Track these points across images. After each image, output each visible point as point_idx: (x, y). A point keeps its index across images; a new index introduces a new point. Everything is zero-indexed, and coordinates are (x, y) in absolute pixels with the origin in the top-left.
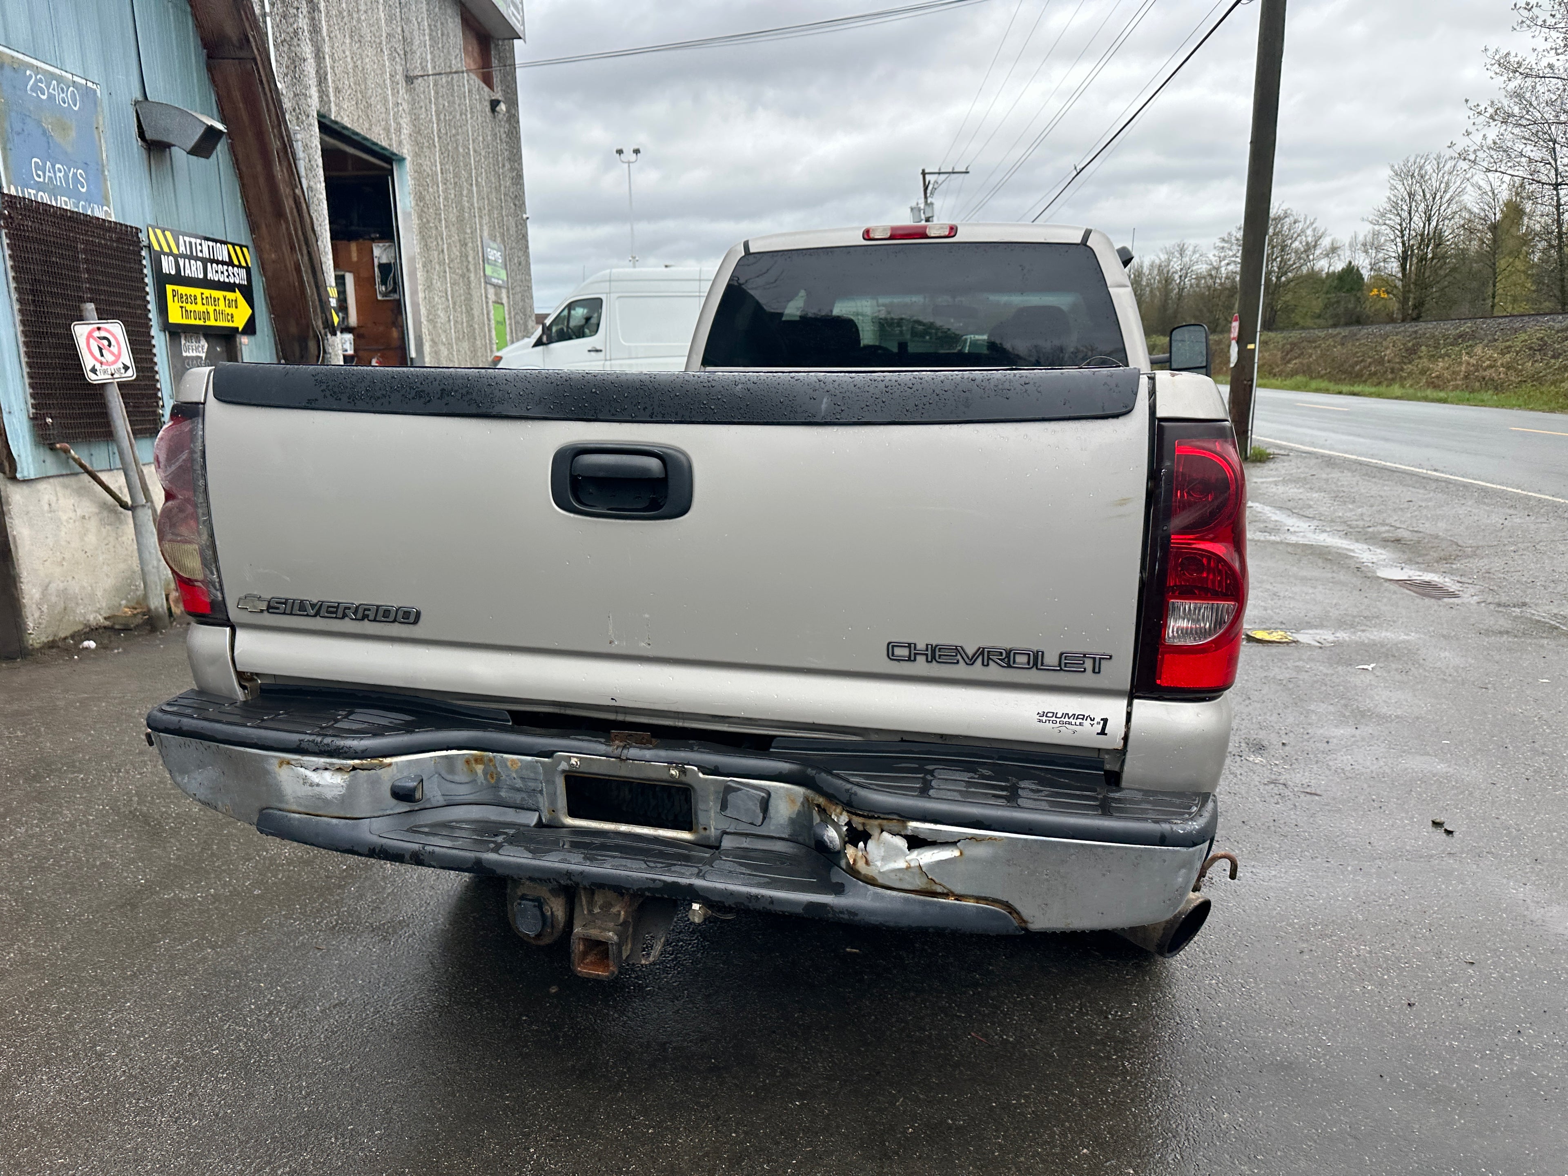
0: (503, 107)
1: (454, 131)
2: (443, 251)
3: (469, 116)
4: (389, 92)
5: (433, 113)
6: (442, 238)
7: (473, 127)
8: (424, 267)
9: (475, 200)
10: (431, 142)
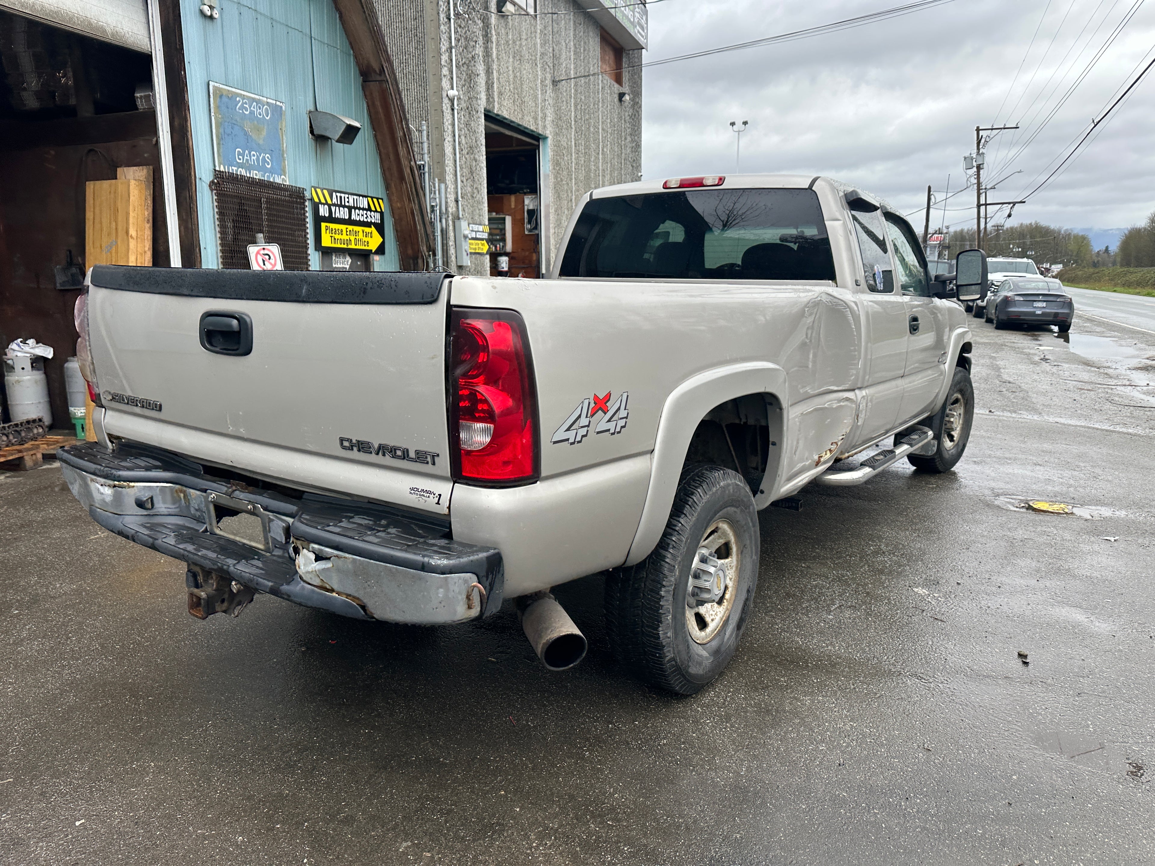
0: (627, 97)
1: (587, 117)
2: (571, 200)
3: (601, 105)
4: (540, 93)
5: (572, 105)
6: (572, 191)
7: (603, 112)
8: (556, 211)
9: (600, 164)
10: (568, 125)
